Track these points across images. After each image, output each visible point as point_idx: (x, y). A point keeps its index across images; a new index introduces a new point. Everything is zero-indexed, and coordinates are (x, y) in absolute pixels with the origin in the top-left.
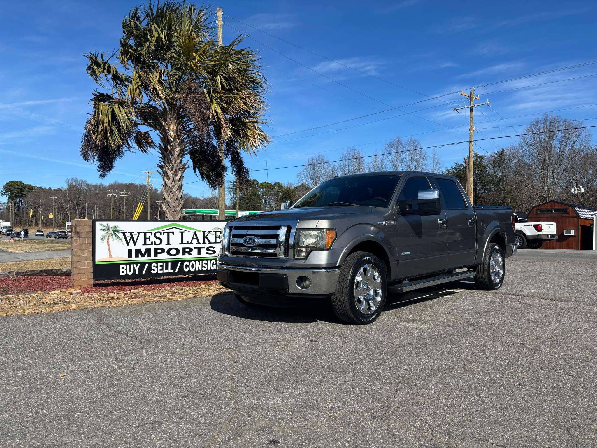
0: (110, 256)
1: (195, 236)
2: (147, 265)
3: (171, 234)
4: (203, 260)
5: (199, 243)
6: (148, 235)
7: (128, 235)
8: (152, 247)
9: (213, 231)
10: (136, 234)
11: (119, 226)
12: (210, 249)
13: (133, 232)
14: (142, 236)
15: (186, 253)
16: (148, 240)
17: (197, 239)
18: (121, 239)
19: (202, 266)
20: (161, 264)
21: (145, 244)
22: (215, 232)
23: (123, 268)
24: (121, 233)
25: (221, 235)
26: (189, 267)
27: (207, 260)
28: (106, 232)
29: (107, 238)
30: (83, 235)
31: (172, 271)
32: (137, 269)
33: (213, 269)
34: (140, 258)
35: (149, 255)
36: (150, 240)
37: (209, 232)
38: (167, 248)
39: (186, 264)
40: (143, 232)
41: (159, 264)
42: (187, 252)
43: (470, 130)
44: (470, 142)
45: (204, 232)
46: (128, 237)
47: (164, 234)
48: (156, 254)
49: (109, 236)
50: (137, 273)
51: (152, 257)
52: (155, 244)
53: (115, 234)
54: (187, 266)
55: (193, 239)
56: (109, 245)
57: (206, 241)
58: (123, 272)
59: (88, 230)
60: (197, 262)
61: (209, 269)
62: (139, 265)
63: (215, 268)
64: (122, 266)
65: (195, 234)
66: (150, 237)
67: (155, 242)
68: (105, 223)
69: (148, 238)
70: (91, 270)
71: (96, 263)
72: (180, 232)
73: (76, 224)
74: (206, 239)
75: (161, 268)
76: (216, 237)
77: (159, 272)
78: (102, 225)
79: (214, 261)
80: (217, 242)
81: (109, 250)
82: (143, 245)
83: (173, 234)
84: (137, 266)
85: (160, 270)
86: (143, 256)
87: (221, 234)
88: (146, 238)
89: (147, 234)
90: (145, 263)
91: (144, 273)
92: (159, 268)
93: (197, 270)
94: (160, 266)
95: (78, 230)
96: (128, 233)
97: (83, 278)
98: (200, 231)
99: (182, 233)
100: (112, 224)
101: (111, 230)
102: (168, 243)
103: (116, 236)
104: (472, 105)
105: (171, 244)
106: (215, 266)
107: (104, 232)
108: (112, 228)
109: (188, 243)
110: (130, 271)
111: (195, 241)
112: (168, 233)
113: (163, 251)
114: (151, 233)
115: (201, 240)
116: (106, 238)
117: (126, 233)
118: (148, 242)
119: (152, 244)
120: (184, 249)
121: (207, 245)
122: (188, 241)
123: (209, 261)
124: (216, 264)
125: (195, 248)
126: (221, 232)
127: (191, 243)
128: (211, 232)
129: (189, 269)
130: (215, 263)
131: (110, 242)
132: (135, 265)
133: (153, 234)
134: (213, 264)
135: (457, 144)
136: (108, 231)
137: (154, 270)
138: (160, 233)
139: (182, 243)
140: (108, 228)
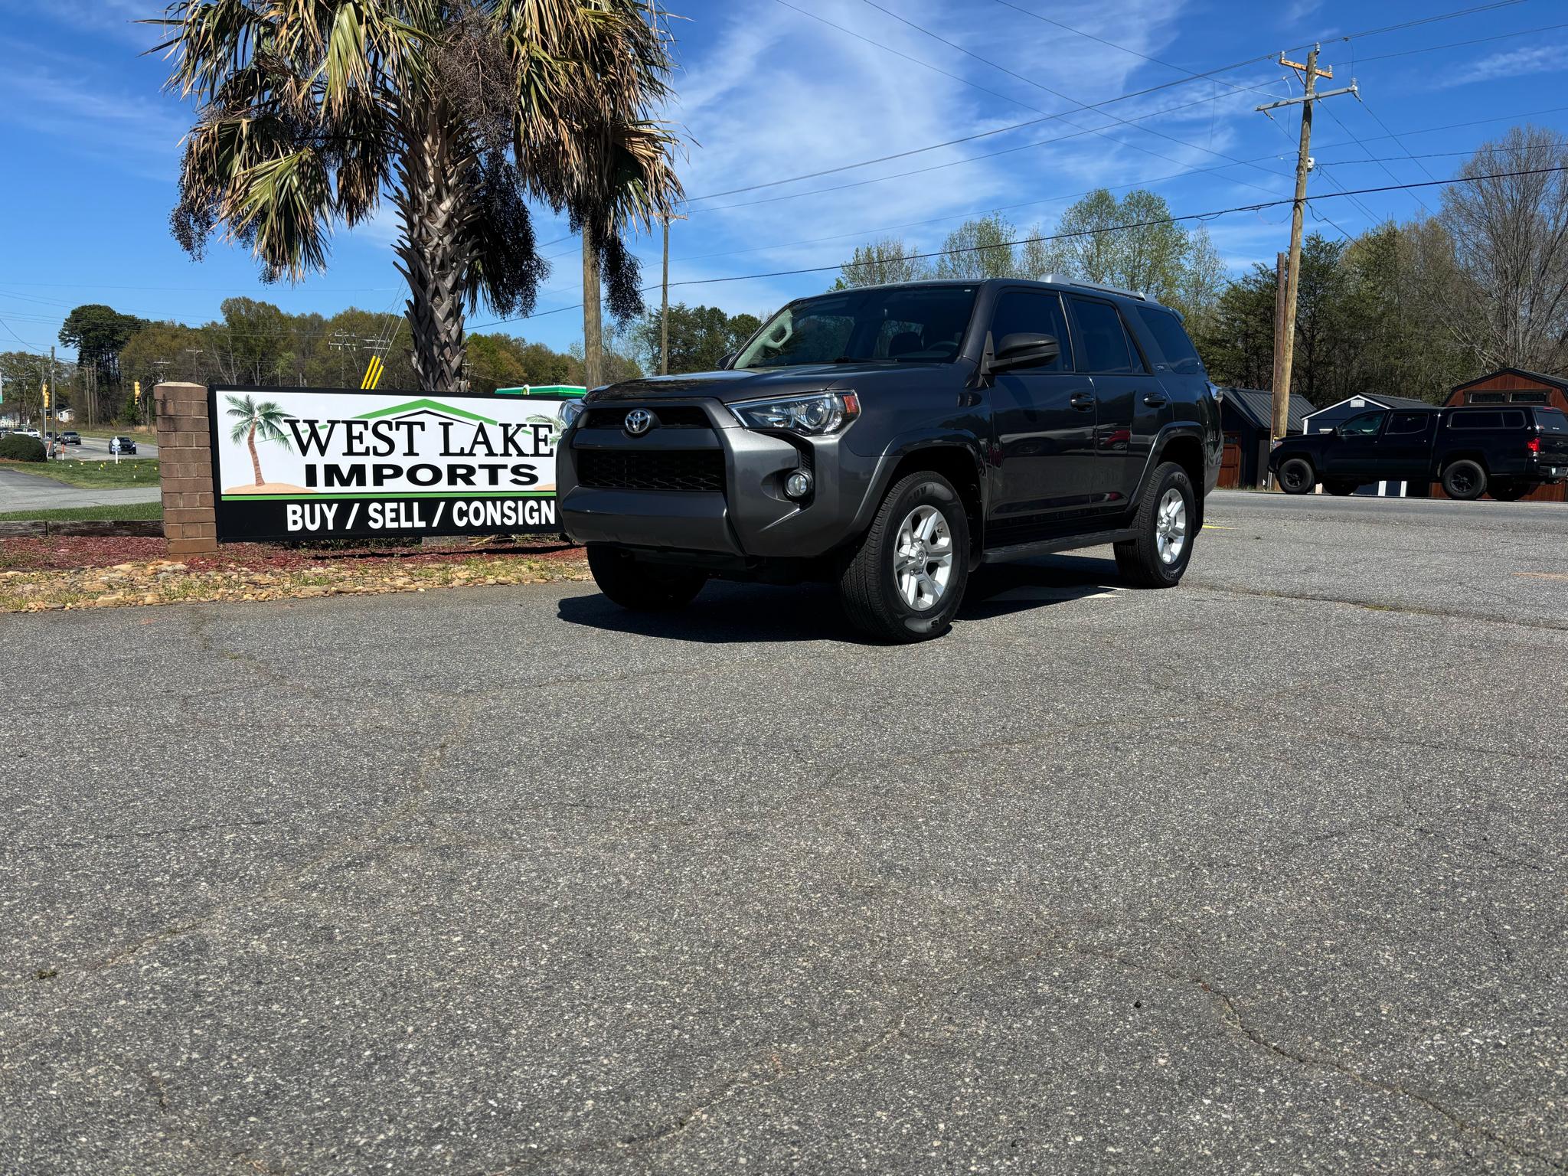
0: (259, 481)
1: (480, 436)
2: (356, 506)
3: (417, 429)
4: (503, 500)
5: (491, 453)
6: (357, 429)
7: (304, 429)
8: (369, 462)
9: (528, 424)
10: (325, 427)
11: (279, 404)
12: (522, 470)
13: (317, 421)
14: (341, 430)
15: (459, 480)
16: (356, 442)
17: (486, 442)
18: (285, 439)
19: (503, 515)
20: (394, 505)
21: (350, 452)
22: (536, 428)
23: (294, 512)
24: (285, 421)
25: (550, 436)
26: (467, 516)
27: (515, 500)
28: (245, 418)
30: (185, 425)
31: (423, 524)
32: (330, 515)
33: (530, 522)
34: (337, 488)
35: (362, 482)
36: (361, 442)
37: (519, 426)
38: (407, 464)
39: (460, 509)
40: (343, 422)
41: (389, 506)
42: (461, 476)
43: (1298, 169)
44: (1297, 203)
45: (506, 427)
46: (303, 432)
47: (397, 429)
48: (379, 480)
49: (253, 430)
50: (330, 527)
51: (370, 487)
52: (376, 453)
53: (269, 423)
54: (462, 514)
55: (475, 442)
56: (253, 452)
57: (512, 450)
58: (295, 522)
59: (196, 411)
60: (489, 504)
61: (521, 522)
62: (335, 506)
63: (536, 521)
64: (290, 508)
65: (481, 429)
66: (361, 433)
67: (375, 448)
68: (241, 396)
69: (356, 438)
70: (212, 516)
71: (224, 498)
72: (440, 424)
73: (165, 395)
74: (510, 445)
75: (393, 515)
76: (537, 440)
77: (390, 525)
78: (234, 401)
79: (532, 503)
80: (541, 452)
81: (256, 464)
82: (344, 454)
83: (423, 429)
84: (330, 508)
85: (392, 520)
86: (345, 482)
87: (551, 432)
88: (350, 438)
89: (354, 426)
90: (351, 502)
91: (349, 526)
92: (390, 515)
93: (489, 523)
94: (392, 510)
95: (171, 409)
96: (305, 421)
97: (190, 534)
98: (494, 423)
99: (446, 426)
100: (259, 398)
101: (257, 413)
102: (411, 452)
103: (271, 431)
104: (1309, 96)
105: (417, 455)
106: (535, 514)
107: (239, 419)
108: (259, 409)
109: (462, 453)
110: (313, 521)
111: (481, 450)
112: (410, 425)
113: (397, 471)
114: (365, 424)
115: (498, 446)
116: (247, 435)
117: (298, 421)
118: (357, 447)
119: (367, 453)
120: (452, 469)
121: (514, 460)
122: (462, 449)
123: (520, 503)
124: (539, 510)
125: (481, 467)
126: (550, 427)
127: (471, 454)
128: (525, 425)
129: (469, 520)
130: (536, 507)
131: (257, 446)
132: (325, 506)
133: (370, 427)
134: (532, 509)
135: (1259, 207)
136: (250, 415)
137: (376, 521)
138: (386, 426)
139: (446, 453)
140: (249, 409)
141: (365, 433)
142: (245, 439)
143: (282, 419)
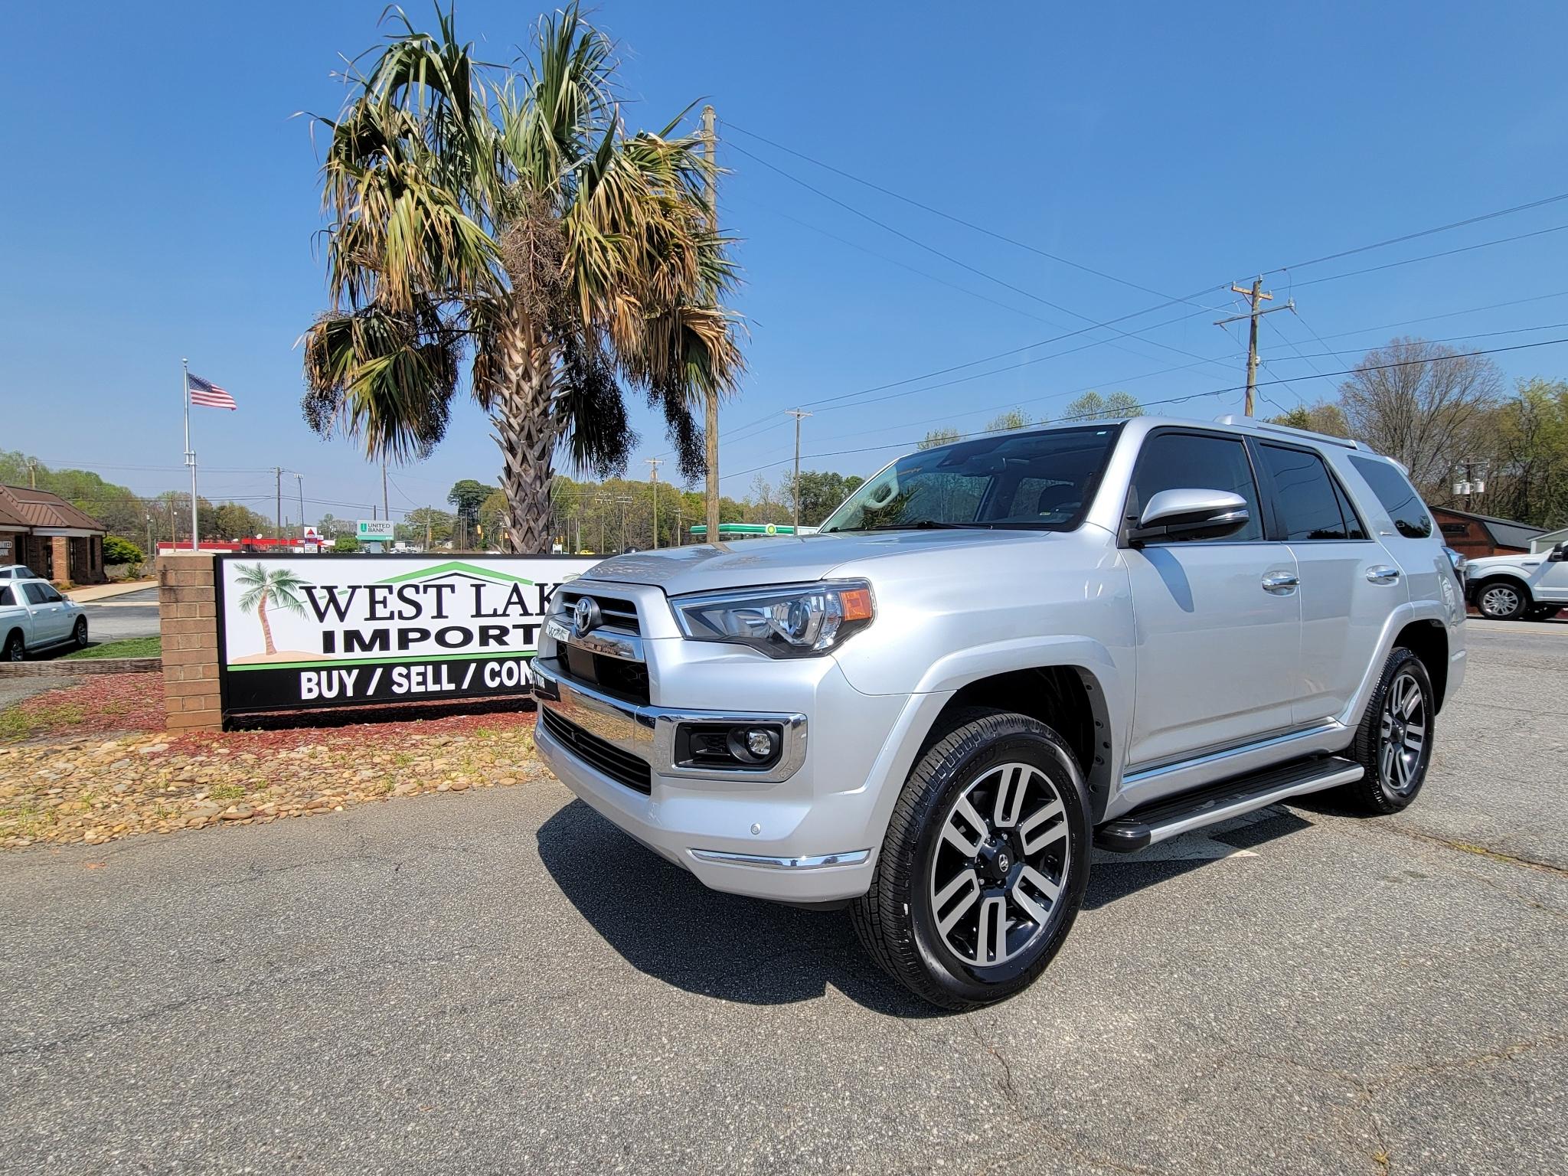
0: (270, 648)
1: (515, 596)
2: (379, 671)
3: (446, 591)
5: (526, 613)
6: (380, 594)
7: (321, 595)
8: (394, 627)
10: (346, 592)
11: (293, 571)
13: (336, 587)
14: (363, 595)
15: (491, 641)
16: (379, 607)
17: (521, 602)
18: (300, 606)
20: (421, 669)
21: (373, 617)
23: (310, 680)
24: (301, 588)
26: (500, 676)
29: (259, 603)
30: (187, 594)
31: (452, 687)
32: (350, 682)
34: (358, 653)
35: (385, 646)
36: (385, 607)
37: (556, 585)
38: (434, 627)
39: (492, 670)
40: (365, 587)
41: (414, 670)
42: (493, 637)
43: (1248, 364)
44: (1248, 389)
45: (542, 586)
46: (320, 598)
47: (425, 592)
48: (404, 642)
49: (264, 598)
50: (350, 693)
51: (394, 651)
52: (401, 616)
53: (282, 590)
54: (494, 674)
55: (509, 603)
56: (264, 620)
58: (310, 690)
59: (203, 581)
60: (523, 663)
62: (355, 672)
64: (304, 676)
65: (516, 589)
66: (385, 598)
67: (400, 612)
68: (251, 564)
69: (379, 602)
70: (216, 687)
71: (230, 669)
72: (472, 585)
73: (165, 566)
75: (420, 679)
77: (415, 689)
78: (243, 569)
81: (268, 633)
82: (366, 619)
83: (453, 591)
84: (349, 675)
85: (419, 684)
86: (366, 647)
88: (373, 602)
89: (377, 591)
90: (375, 667)
91: (370, 692)
92: (415, 679)
93: (523, 683)
94: (418, 674)
95: (172, 580)
96: (322, 587)
97: (191, 708)
98: (530, 583)
99: (478, 588)
100: (271, 566)
101: (269, 581)
102: (440, 615)
103: (285, 598)
104: (1254, 312)
105: (446, 617)
107: (249, 587)
108: (272, 576)
109: (495, 614)
110: (330, 688)
111: (515, 610)
112: (439, 588)
113: (425, 634)
114: (390, 588)
115: (533, 605)
116: (257, 603)
117: (315, 588)
118: (380, 611)
119: (391, 617)
120: (484, 631)
122: (495, 610)
125: (515, 627)
127: (504, 614)
129: (501, 680)
131: (268, 614)
132: (344, 673)
133: (395, 591)
136: (261, 583)
137: (400, 685)
138: (413, 589)
139: (478, 614)
140: (260, 577)
141: (389, 597)
142: (255, 608)
143: (297, 586)
